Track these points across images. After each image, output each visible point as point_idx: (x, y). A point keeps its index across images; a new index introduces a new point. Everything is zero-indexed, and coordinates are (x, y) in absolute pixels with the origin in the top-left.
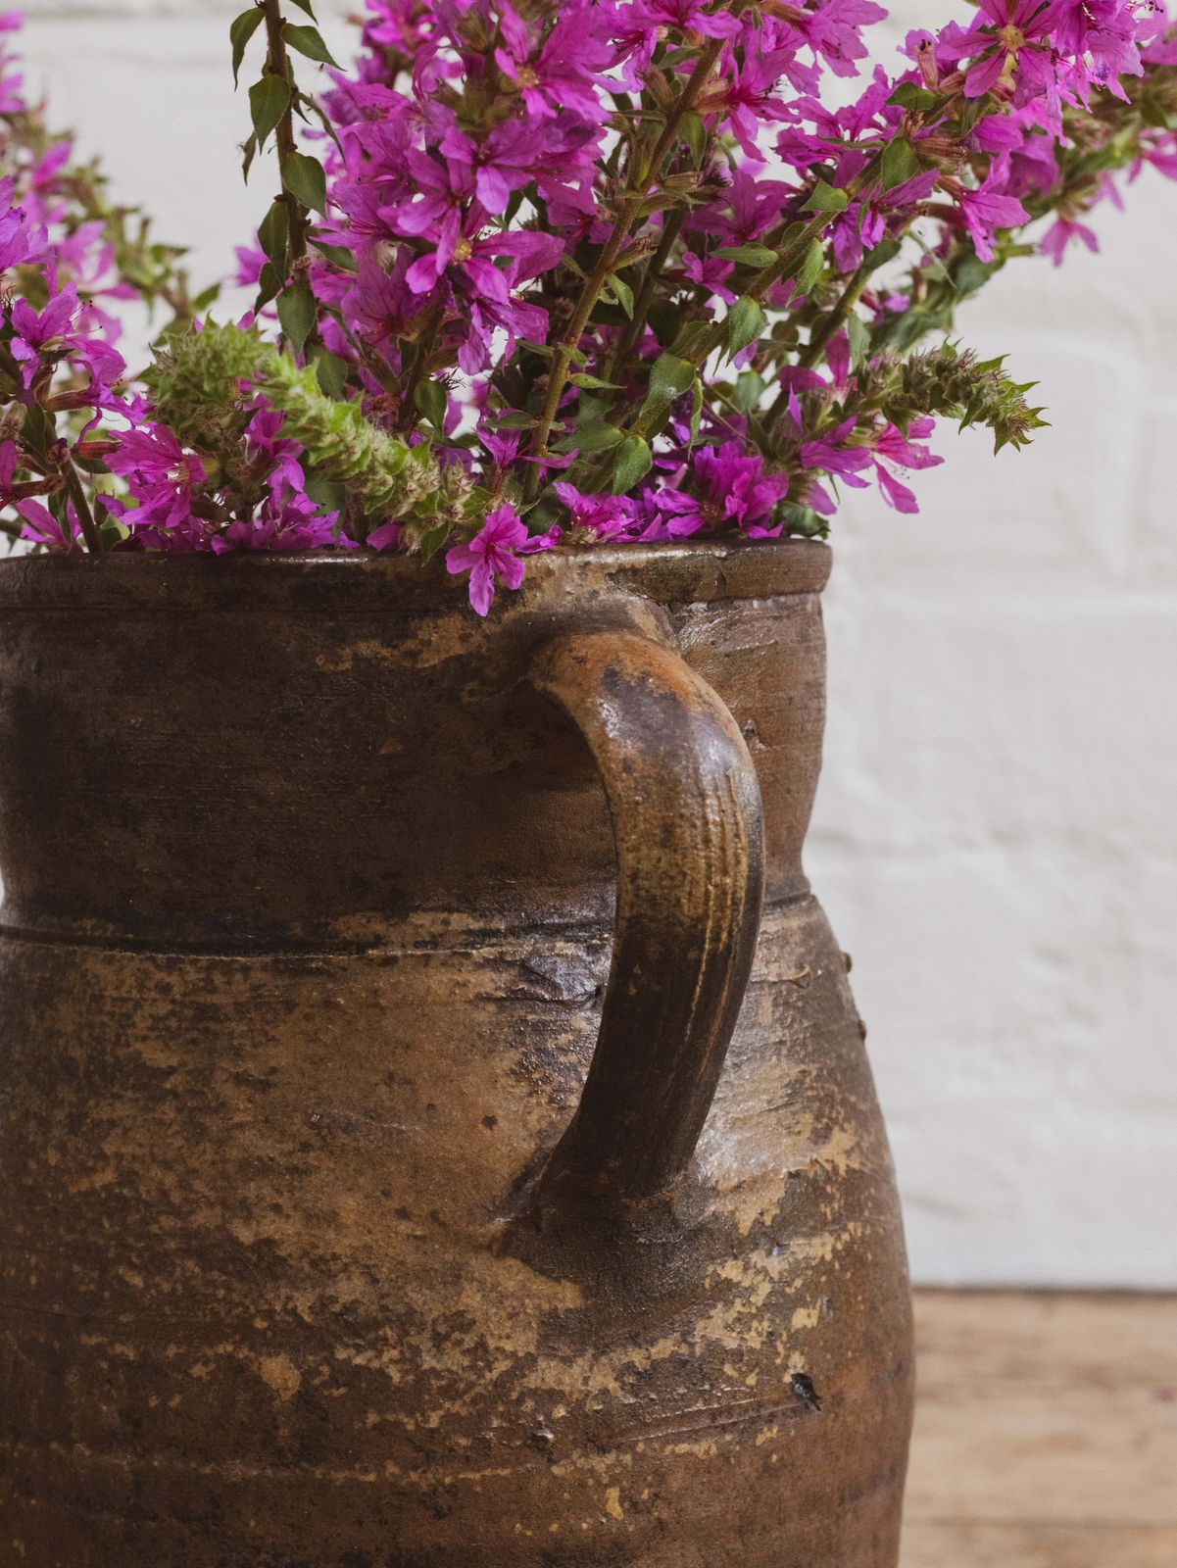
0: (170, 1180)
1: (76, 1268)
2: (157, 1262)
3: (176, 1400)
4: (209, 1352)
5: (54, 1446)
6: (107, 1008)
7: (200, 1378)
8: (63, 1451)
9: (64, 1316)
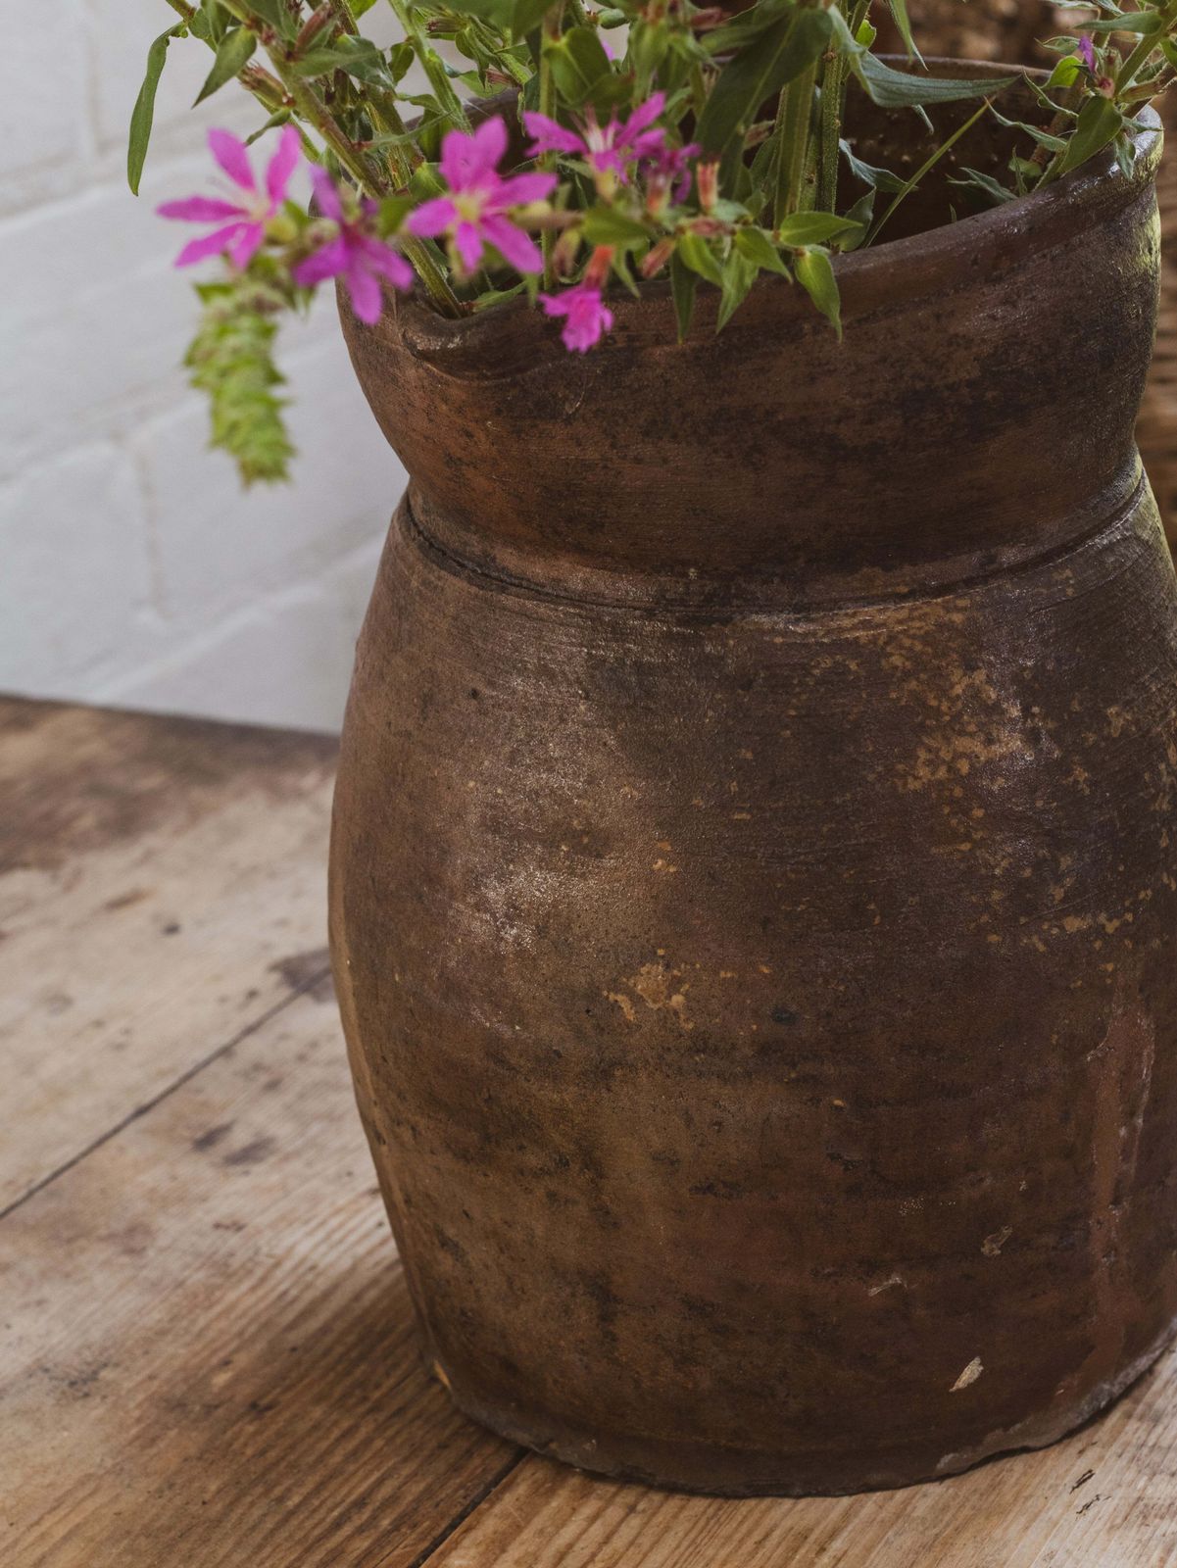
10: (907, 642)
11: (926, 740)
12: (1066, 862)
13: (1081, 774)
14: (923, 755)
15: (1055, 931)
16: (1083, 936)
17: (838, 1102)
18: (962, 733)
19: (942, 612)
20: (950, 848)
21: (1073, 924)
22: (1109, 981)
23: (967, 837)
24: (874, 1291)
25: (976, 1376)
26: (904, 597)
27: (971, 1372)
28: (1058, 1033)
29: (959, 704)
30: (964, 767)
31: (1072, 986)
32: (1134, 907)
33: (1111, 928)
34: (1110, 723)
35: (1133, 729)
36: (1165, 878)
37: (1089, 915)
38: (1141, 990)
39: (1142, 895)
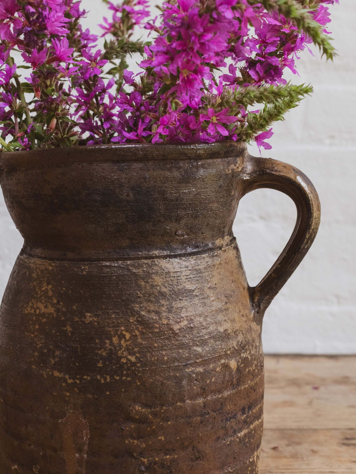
0: (201, 319)
1: (181, 351)
2: (203, 343)
3: (213, 380)
4: (220, 364)
5: (178, 404)
6: (172, 275)
7: (218, 371)
8: (182, 404)
9: (179, 366)
10: (38, 271)
11: (33, 300)
12: (57, 353)
13: (69, 329)
14: (30, 304)
15: (50, 373)
16: (60, 379)
17: (2, 400)
18: (41, 302)
19: (48, 265)
20: (29, 334)
21: (56, 374)
22: (67, 399)
23: (33, 333)
26: (44, 258)
28: (49, 407)
29: (42, 293)
30: (38, 312)
31: (54, 393)
32: (81, 379)
33: (70, 381)
34: (85, 318)
35: (96, 324)
36: (99, 377)
37: (62, 374)
38: (81, 408)
39: (85, 377)
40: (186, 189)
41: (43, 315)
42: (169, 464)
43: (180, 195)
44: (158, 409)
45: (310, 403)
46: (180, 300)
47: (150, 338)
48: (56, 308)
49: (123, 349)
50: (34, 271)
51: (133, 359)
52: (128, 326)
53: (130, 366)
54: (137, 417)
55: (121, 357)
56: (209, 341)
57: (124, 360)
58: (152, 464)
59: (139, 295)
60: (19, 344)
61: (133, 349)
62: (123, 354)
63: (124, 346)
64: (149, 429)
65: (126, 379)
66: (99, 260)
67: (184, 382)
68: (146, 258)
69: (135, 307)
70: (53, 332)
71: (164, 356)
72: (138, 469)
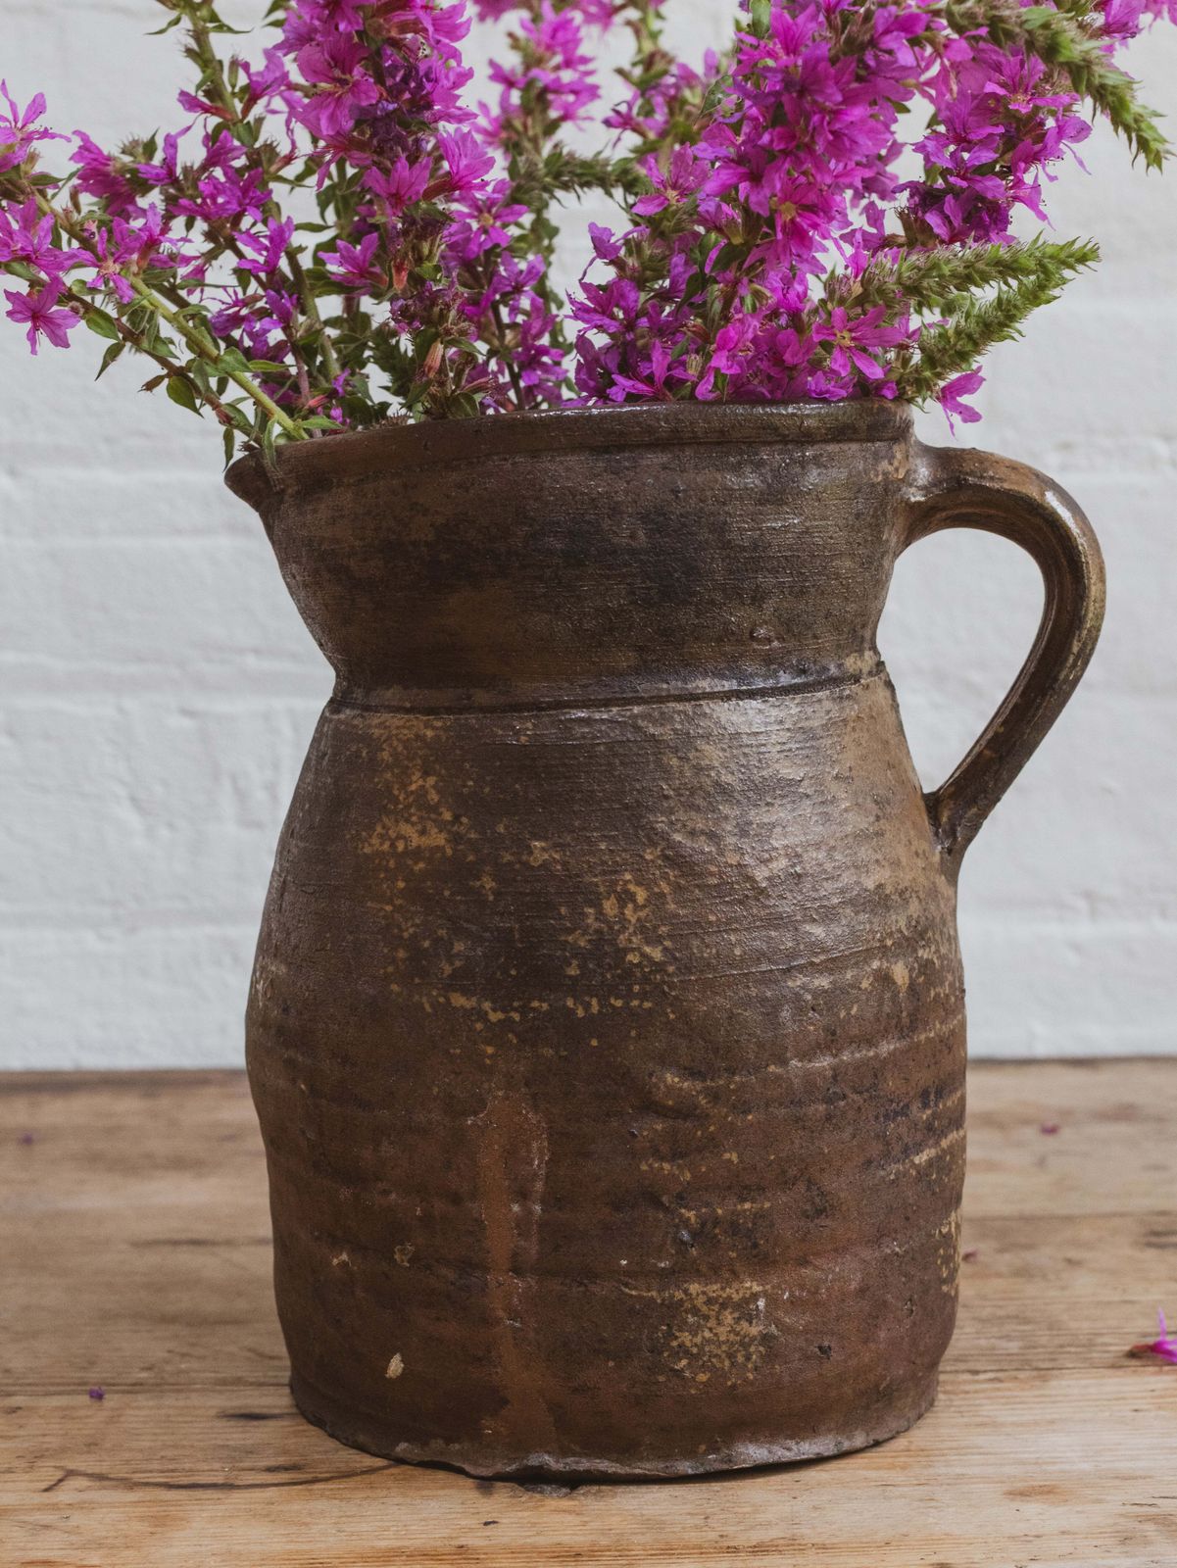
0: (821, 855)
1: (774, 934)
2: (828, 915)
3: (854, 1011)
4: (869, 970)
5: (772, 1068)
6: (746, 740)
7: (866, 989)
8: (779, 1070)
9: (771, 971)
10: (395, 743)
11: (385, 819)
12: (459, 947)
13: (489, 884)
14: (379, 829)
15: (442, 1000)
16: (468, 1013)
17: (303, 1086)
18: (407, 821)
19: (422, 725)
20: (379, 906)
21: (459, 1000)
22: (488, 1062)
23: (390, 902)
24: (335, 1261)
25: (400, 1370)
26: (408, 711)
27: (396, 1366)
28: (439, 1086)
29: (411, 799)
30: (401, 846)
31: (452, 1051)
32: (524, 1010)
33: (494, 1017)
34: (531, 853)
35: (559, 867)
36: (570, 1003)
37: (474, 999)
38: (526, 1085)
39: (535, 1004)
40: (776, 520)
41: (417, 854)
42: (750, 1225)
43: (762, 535)
44: (721, 1082)
45: (1041, 1163)
46: (768, 804)
47: (698, 900)
48: (449, 832)
49: (631, 930)
50: (384, 746)
51: (657, 954)
52: (640, 870)
53: (651, 972)
54: (670, 1103)
55: (626, 951)
56: (841, 911)
57: (633, 958)
58: (709, 1225)
59: (666, 793)
60: (351, 933)
61: (656, 928)
62: (630, 941)
63: (633, 921)
64: (699, 1133)
65: (640, 1006)
66: (560, 705)
67: (784, 1014)
68: (679, 699)
69: (658, 822)
70: (447, 893)
71: (734, 945)
72: (674, 1239)
